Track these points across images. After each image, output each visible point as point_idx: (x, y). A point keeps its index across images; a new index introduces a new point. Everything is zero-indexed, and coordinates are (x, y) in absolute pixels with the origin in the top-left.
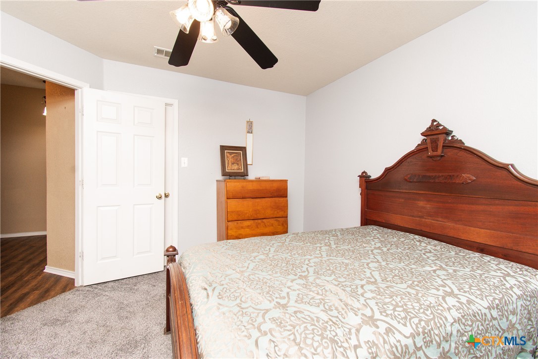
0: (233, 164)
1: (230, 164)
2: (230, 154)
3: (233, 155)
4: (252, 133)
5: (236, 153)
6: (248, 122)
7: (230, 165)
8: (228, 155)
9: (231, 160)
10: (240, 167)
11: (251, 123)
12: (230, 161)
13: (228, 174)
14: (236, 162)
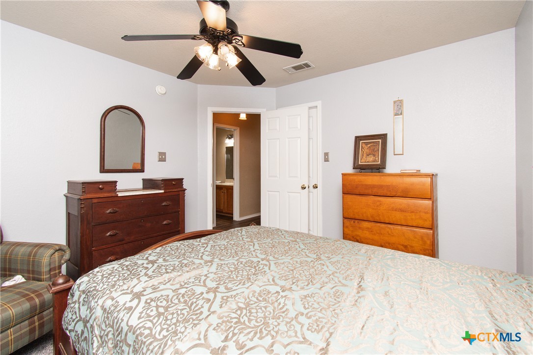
0: (368, 155)
1: (365, 155)
2: (366, 145)
3: (369, 145)
4: (401, 114)
5: (373, 142)
6: (395, 102)
7: (364, 157)
8: (364, 145)
9: (366, 150)
10: (377, 159)
11: (401, 101)
12: (365, 152)
13: (359, 167)
14: (373, 153)
